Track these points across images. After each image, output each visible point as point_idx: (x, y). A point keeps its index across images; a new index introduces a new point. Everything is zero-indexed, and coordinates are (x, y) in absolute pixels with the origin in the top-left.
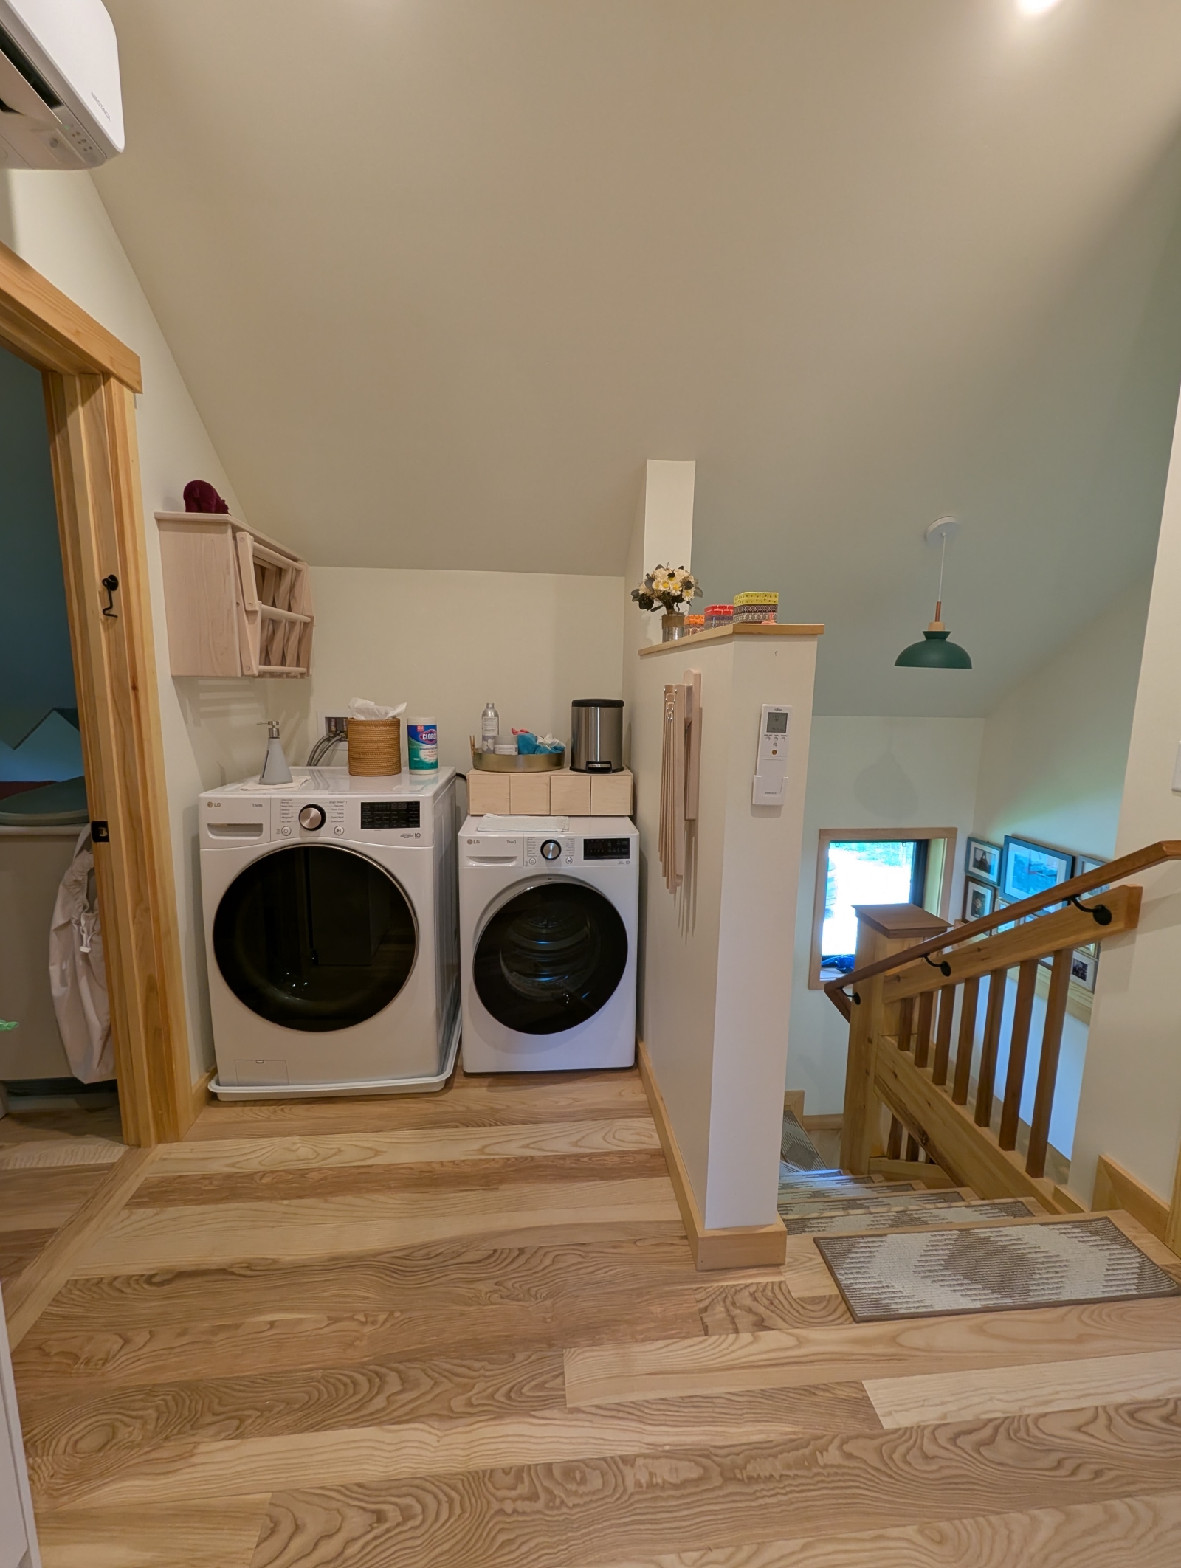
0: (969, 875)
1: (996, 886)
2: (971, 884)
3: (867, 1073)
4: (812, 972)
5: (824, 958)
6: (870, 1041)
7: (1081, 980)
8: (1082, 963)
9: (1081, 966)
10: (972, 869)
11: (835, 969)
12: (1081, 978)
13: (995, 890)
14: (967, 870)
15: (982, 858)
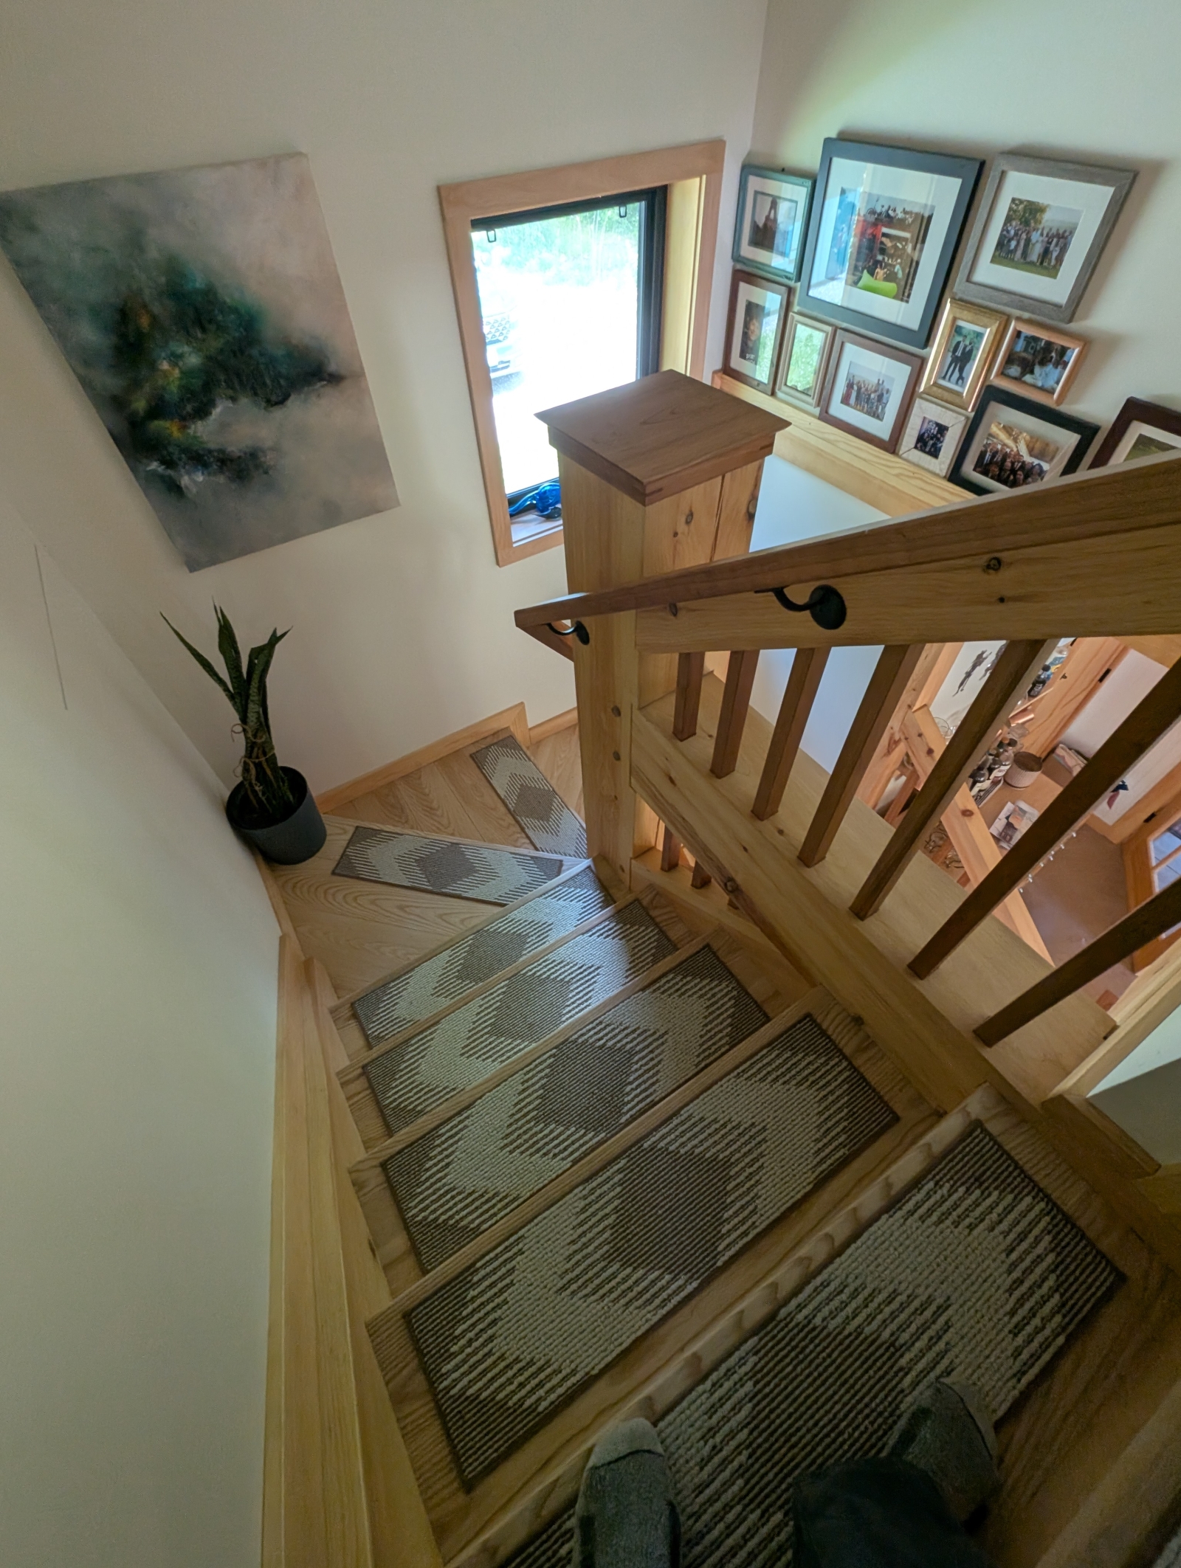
0: (739, 266)
1: (792, 283)
2: (743, 286)
3: (617, 757)
4: (497, 536)
5: (512, 501)
6: (617, 711)
7: (928, 458)
8: (938, 425)
9: (934, 431)
10: (748, 251)
11: (532, 516)
12: (930, 453)
13: (790, 291)
14: (736, 257)
15: (768, 218)
